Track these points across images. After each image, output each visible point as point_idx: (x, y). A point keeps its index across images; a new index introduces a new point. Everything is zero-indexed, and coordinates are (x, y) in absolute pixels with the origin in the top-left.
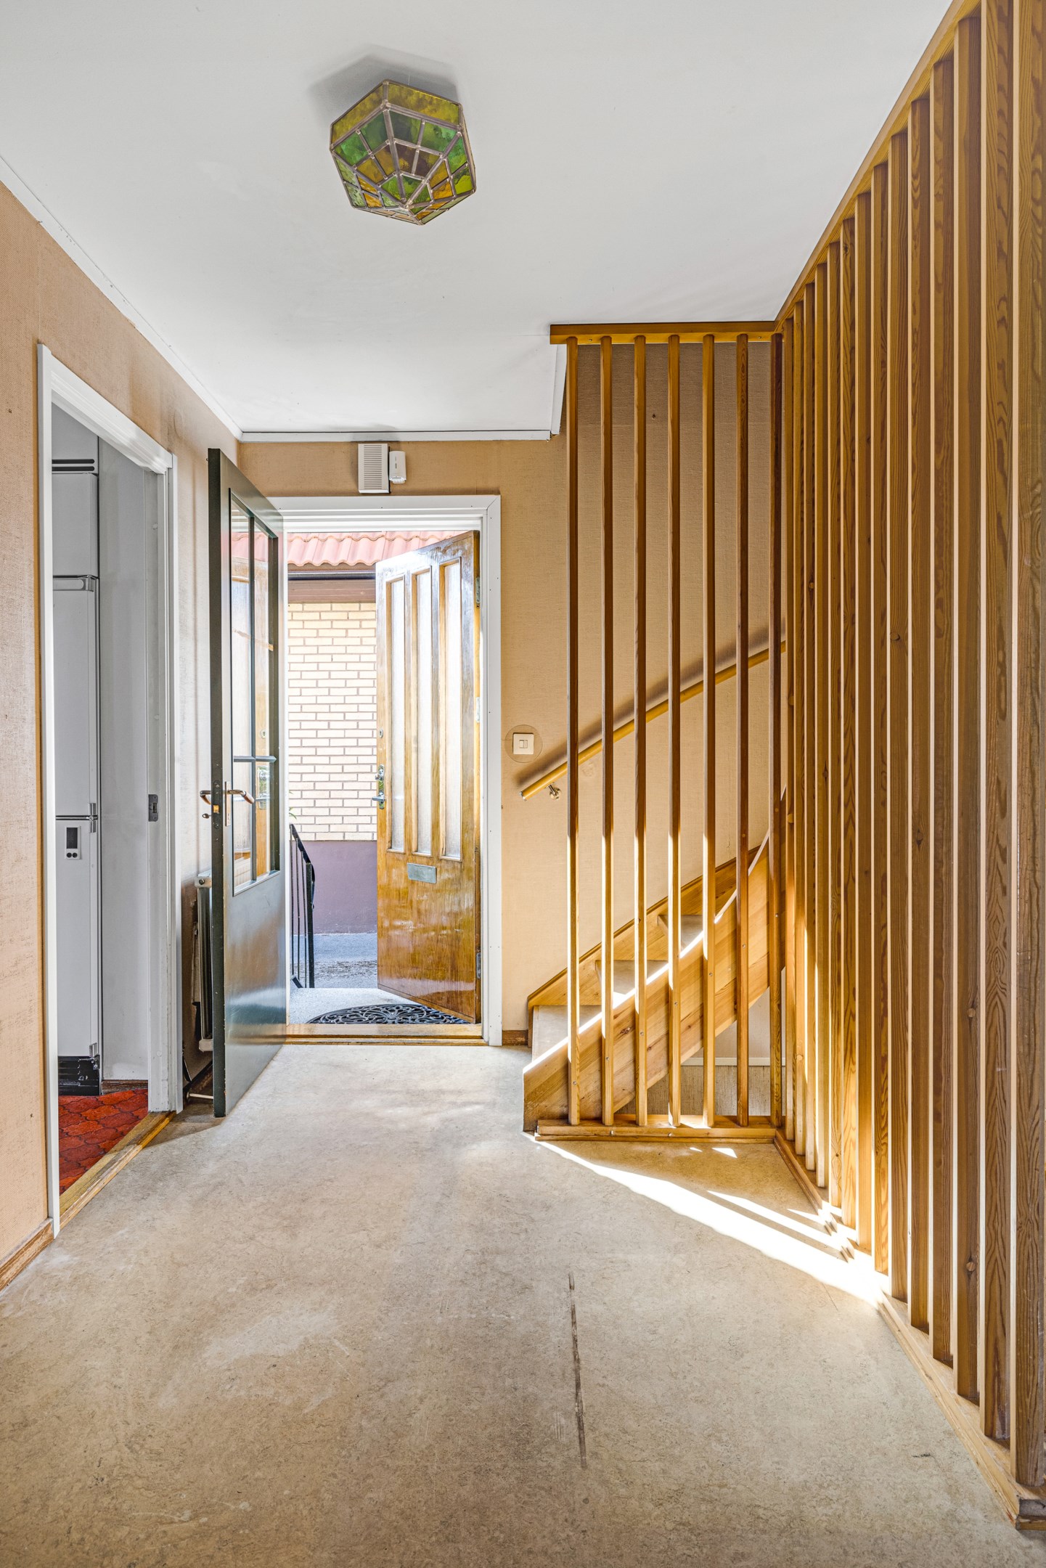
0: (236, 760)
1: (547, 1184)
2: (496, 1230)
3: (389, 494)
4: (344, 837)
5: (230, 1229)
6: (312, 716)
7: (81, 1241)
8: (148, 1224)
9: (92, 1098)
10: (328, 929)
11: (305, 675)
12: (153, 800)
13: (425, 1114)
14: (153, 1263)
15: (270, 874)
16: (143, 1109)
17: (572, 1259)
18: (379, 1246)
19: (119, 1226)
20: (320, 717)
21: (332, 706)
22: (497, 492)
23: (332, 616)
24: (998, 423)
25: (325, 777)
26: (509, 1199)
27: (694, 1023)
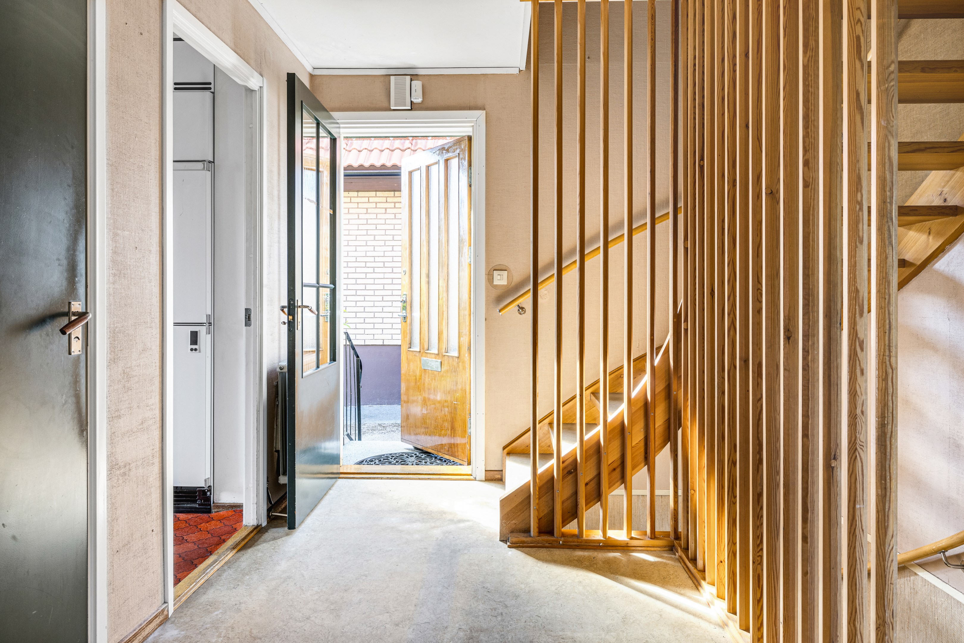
0: (306, 286)
1: (516, 580)
2: (481, 614)
3: (411, 110)
4: (383, 343)
5: (293, 611)
6: (363, 265)
7: (187, 619)
8: (236, 607)
9: (206, 515)
10: (372, 401)
11: (359, 238)
12: (248, 311)
13: (433, 528)
14: (236, 637)
15: (330, 363)
16: (240, 523)
17: (534, 636)
18: (397, 625)
19: (215, 608)
20: (368, 265)
21: (376, 258)
22: (484, 109)
23: (377, 200)
24: (857, 23)
25: (371, 304)
26: (489, 590)
27: (617, 467)
